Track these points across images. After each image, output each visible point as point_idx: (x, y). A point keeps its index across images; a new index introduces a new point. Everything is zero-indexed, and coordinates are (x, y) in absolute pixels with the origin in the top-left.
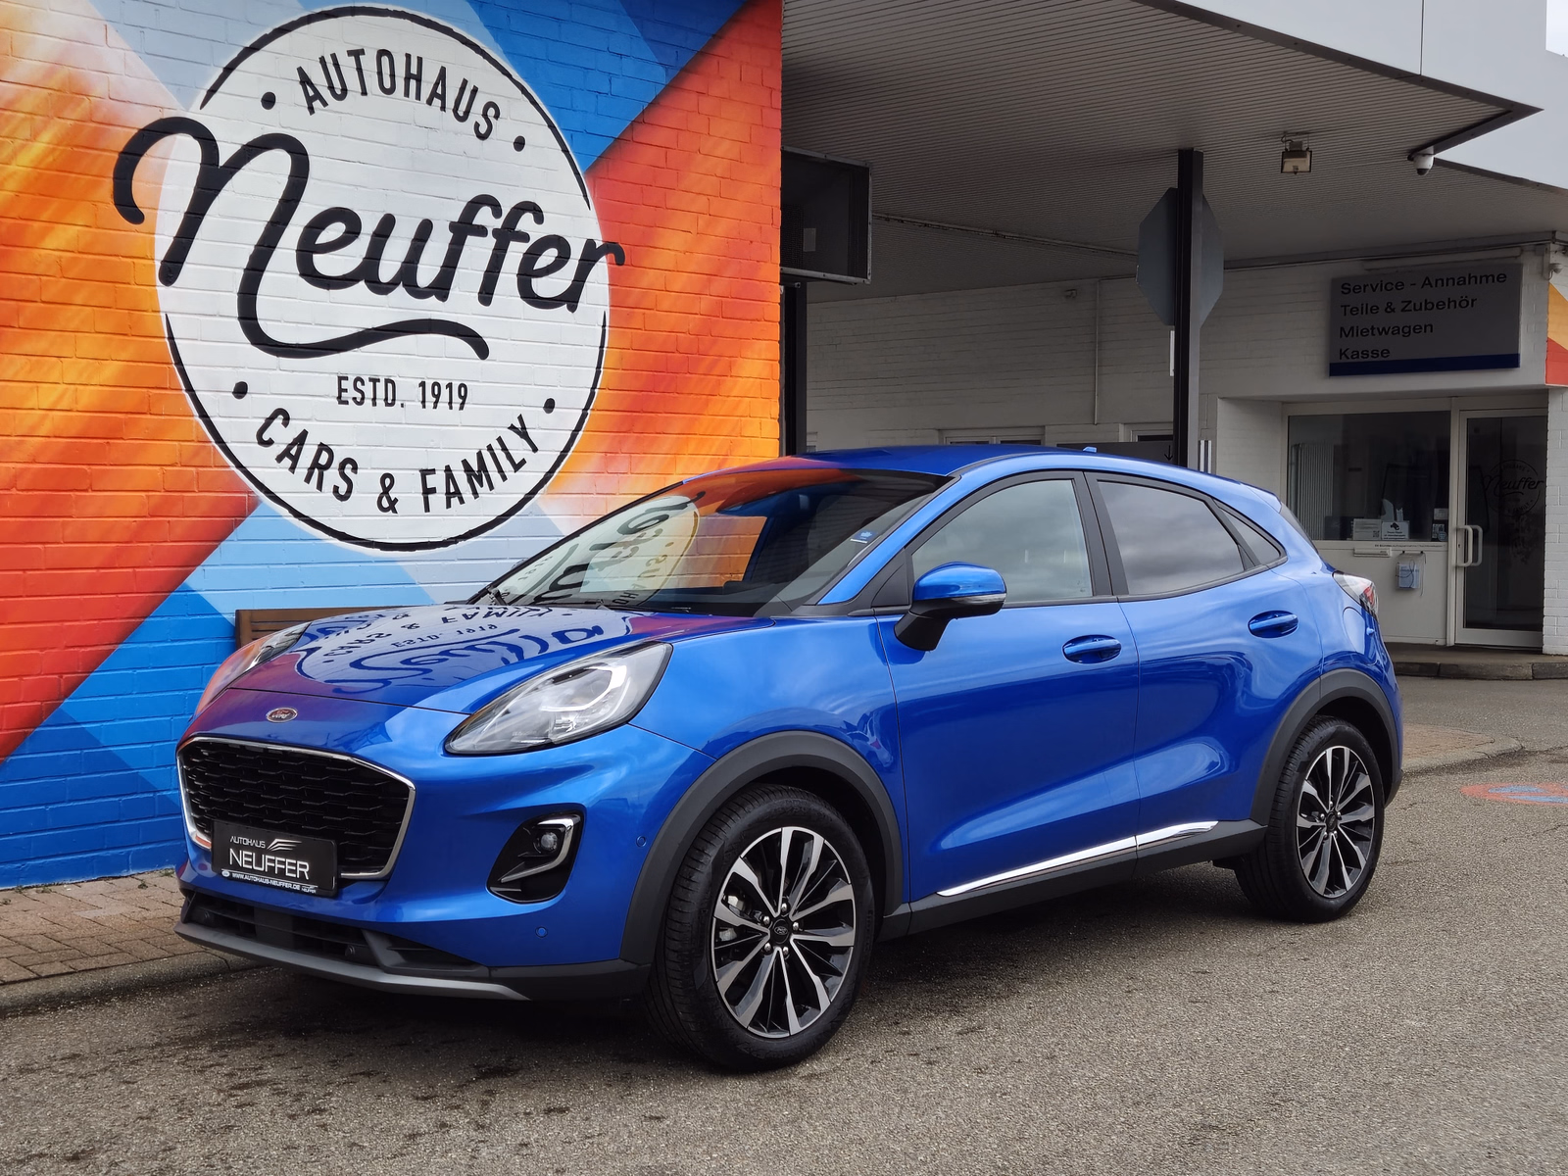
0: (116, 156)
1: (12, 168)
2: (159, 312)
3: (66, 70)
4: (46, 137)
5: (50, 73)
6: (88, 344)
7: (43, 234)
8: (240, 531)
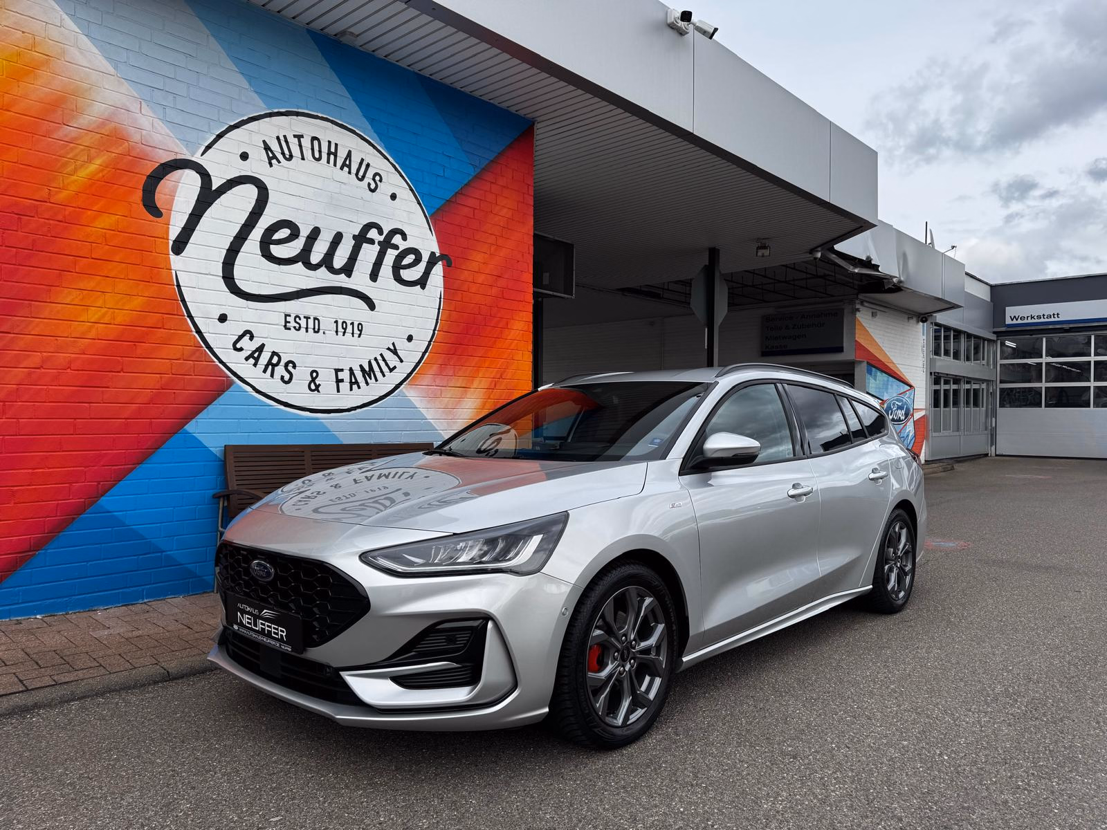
0: (145, 177)
1: (74, 178)
2: (171, 270)
3: (113, 125)
4: (98, 161)
5: (103, 125)
6: (122, 286)
7: (95, 218)
8: (221, 399)
